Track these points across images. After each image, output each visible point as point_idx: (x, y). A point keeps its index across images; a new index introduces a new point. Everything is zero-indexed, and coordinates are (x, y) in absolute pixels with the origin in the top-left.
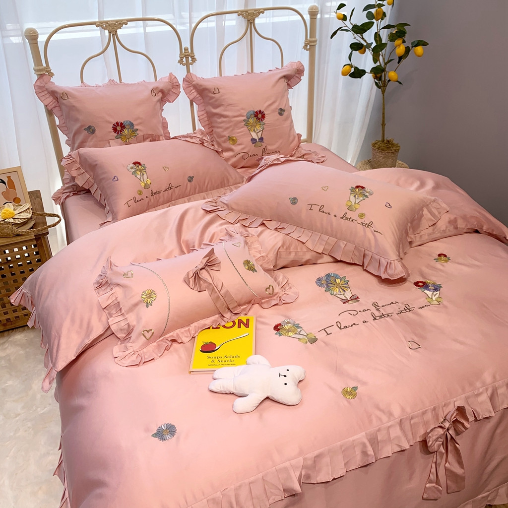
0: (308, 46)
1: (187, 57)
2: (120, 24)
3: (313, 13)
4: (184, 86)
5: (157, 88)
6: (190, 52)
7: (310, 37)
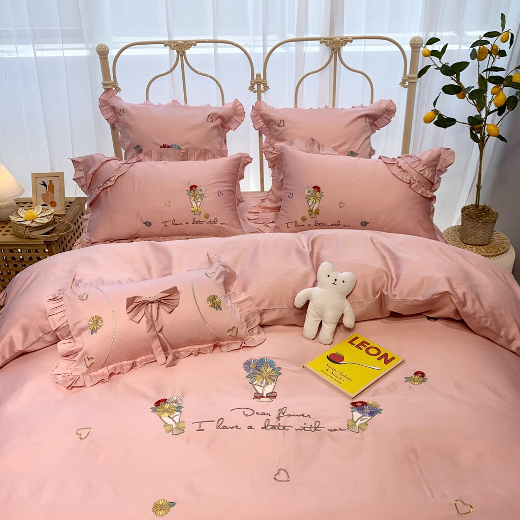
0: (407, 83)
1: (259, 84)
2: (189, 44)
3: (415, 46)
4: (252, 114)
5: (215, 114)
6: (262, 78)
7: (410, 73)
